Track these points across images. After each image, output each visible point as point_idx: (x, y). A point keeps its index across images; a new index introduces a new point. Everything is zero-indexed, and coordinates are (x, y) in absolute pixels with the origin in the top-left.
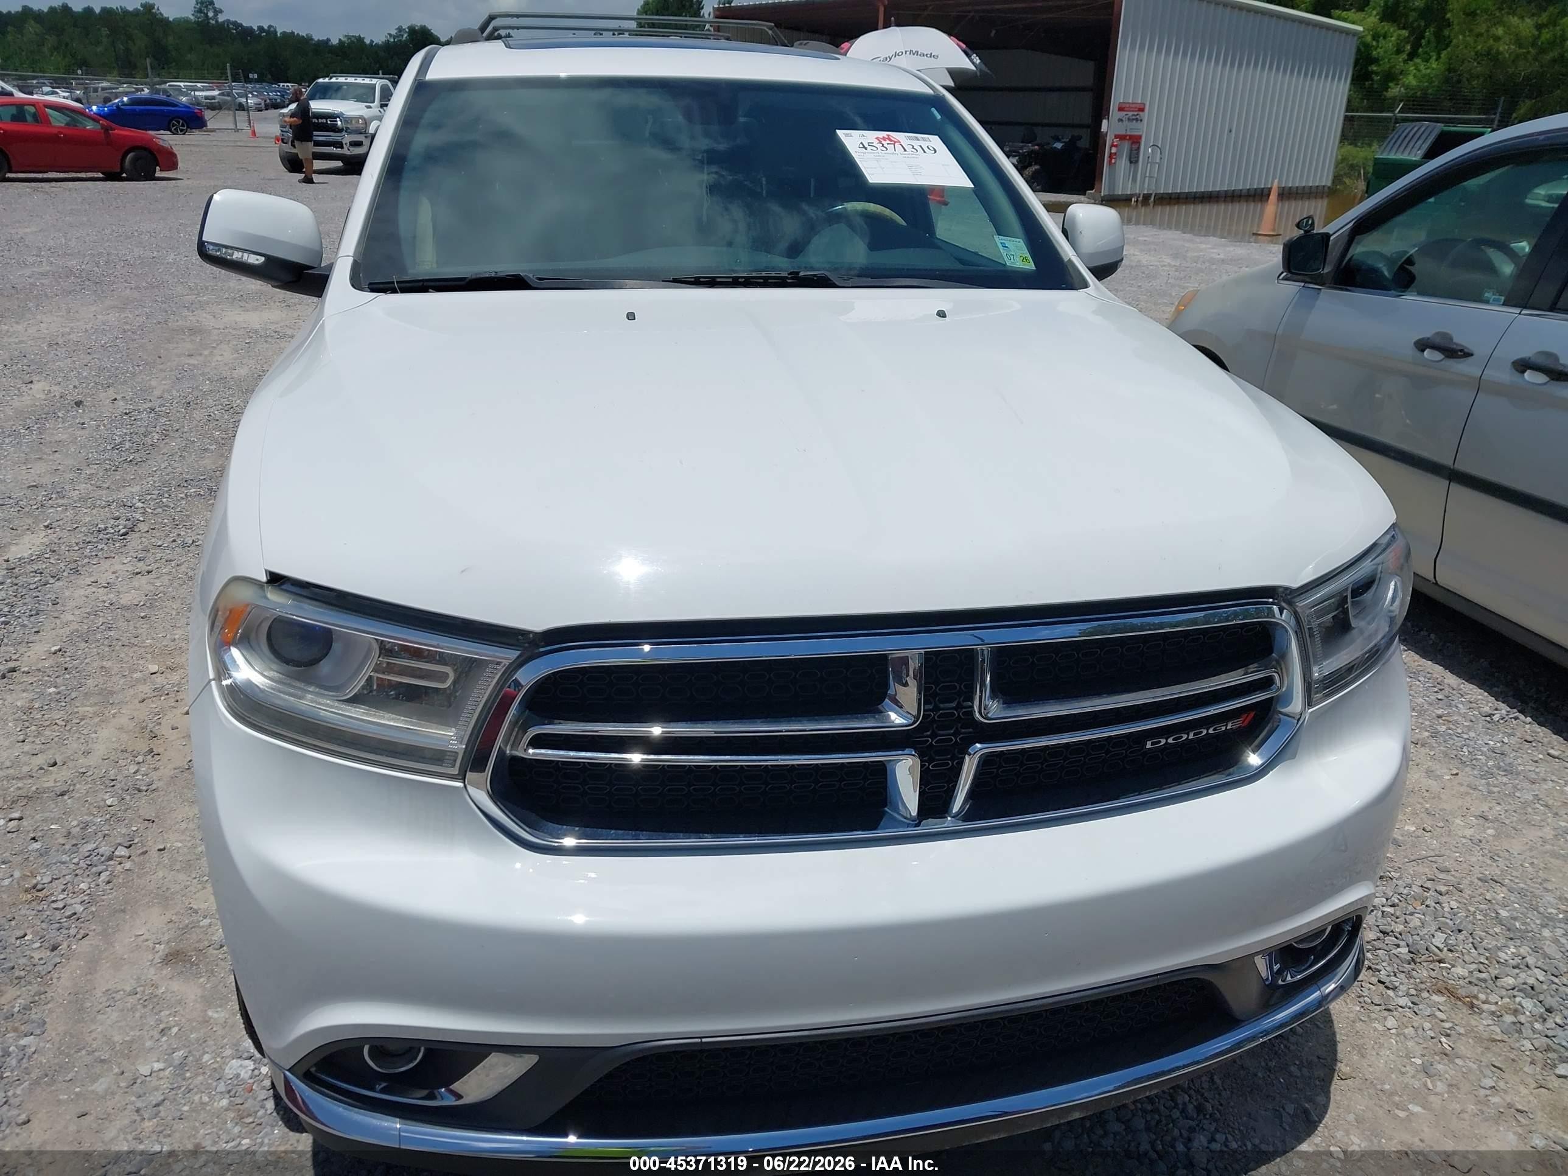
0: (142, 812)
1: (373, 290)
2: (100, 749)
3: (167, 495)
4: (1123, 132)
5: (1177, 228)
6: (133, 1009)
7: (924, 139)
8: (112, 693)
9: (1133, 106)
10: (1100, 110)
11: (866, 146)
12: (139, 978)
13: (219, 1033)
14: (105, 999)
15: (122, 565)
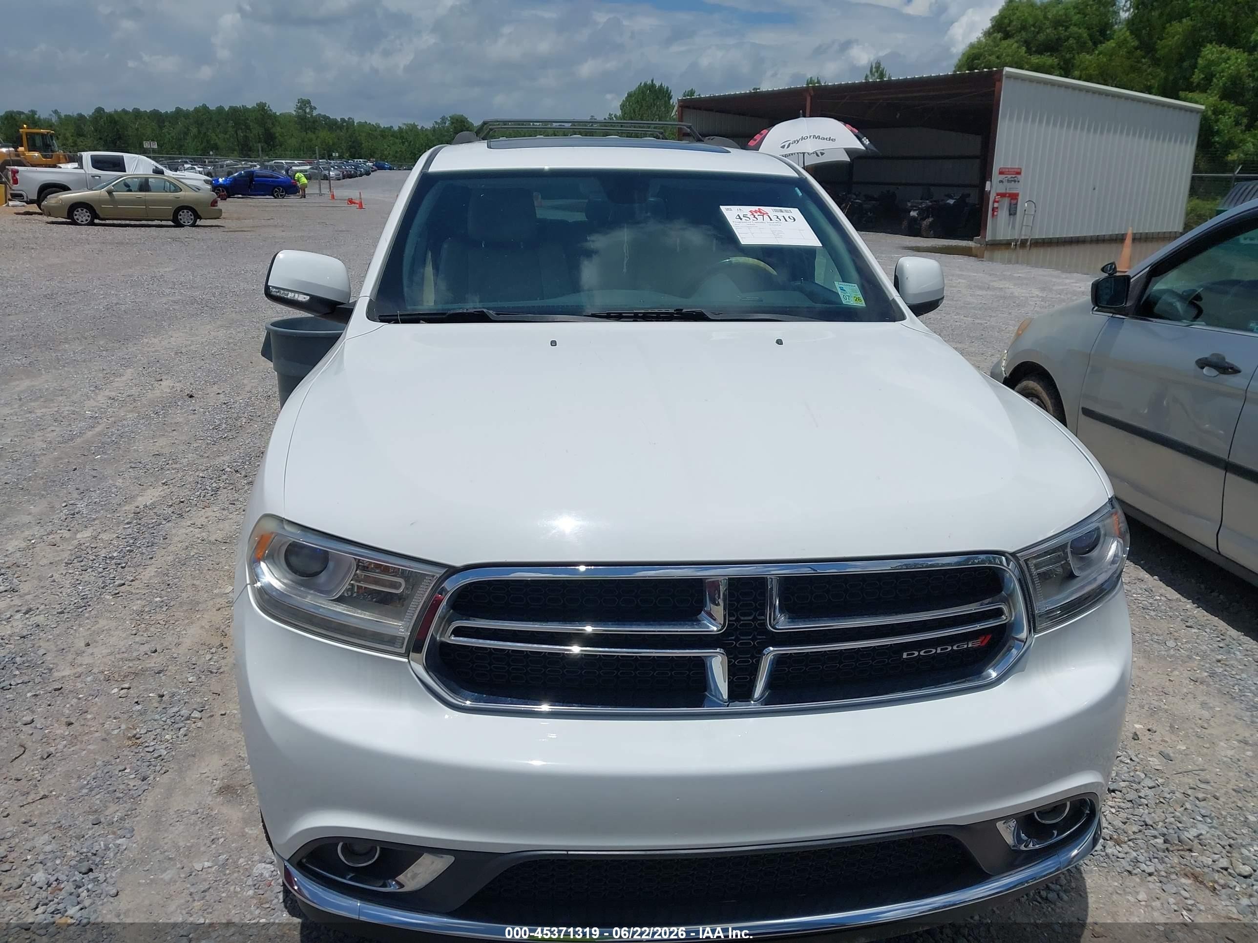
0: (212, 688)
1: (382, 321)
2: (187, 642)
3: (247, 463)
4: (1003, 191)
5: (1049, 267)
6: (194, 824)
7: (786, 211)
8: (198, 603)
9: (1013, 170)
10: (985, 173)
11: (742, 217)
12: (200, 803)
13: (252, 844)
14: (176, 816)
15: (213, 512)
